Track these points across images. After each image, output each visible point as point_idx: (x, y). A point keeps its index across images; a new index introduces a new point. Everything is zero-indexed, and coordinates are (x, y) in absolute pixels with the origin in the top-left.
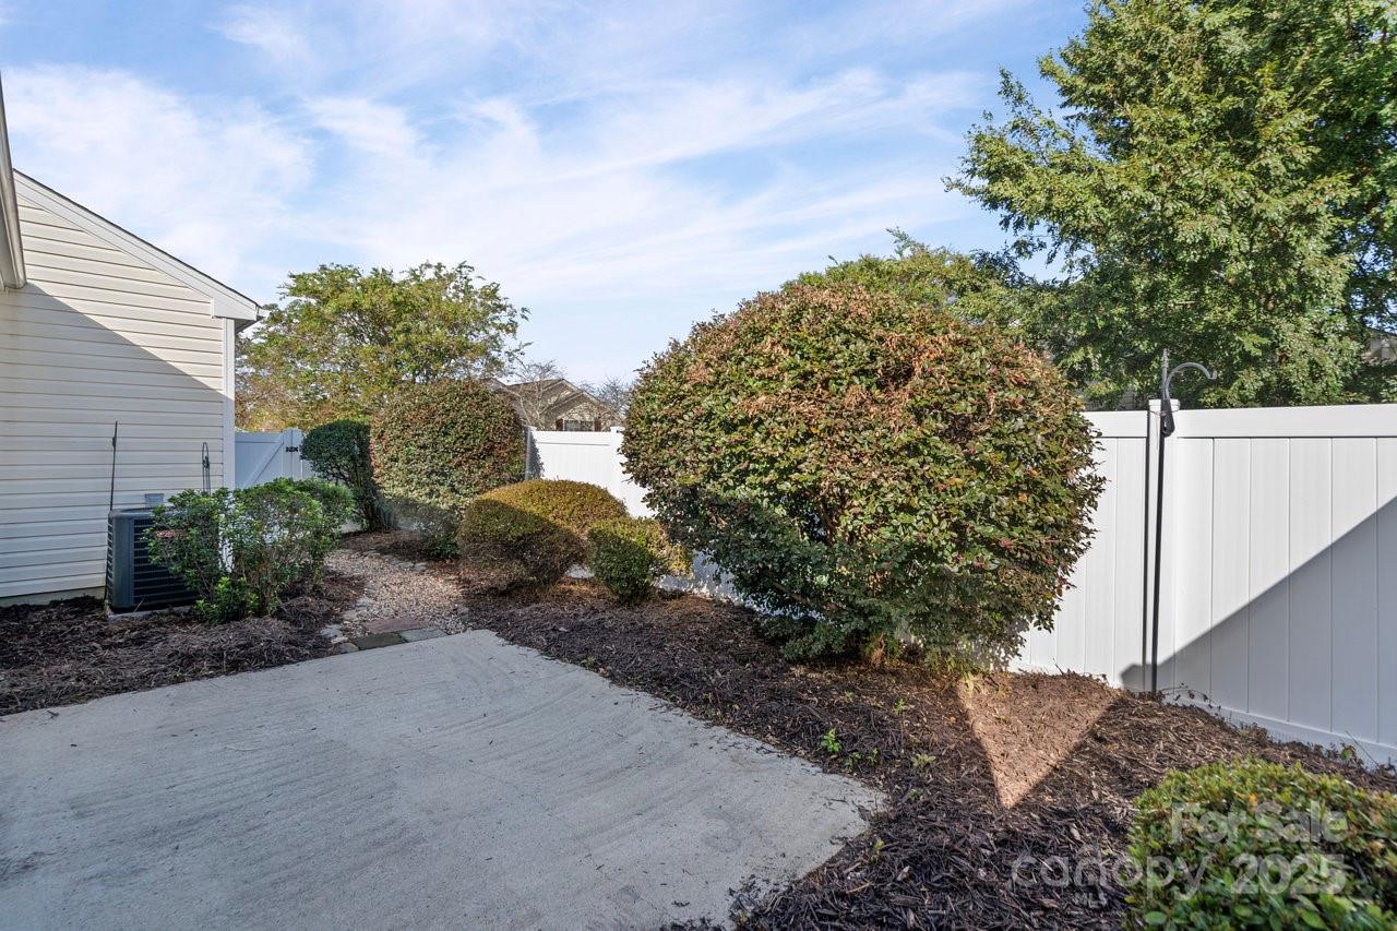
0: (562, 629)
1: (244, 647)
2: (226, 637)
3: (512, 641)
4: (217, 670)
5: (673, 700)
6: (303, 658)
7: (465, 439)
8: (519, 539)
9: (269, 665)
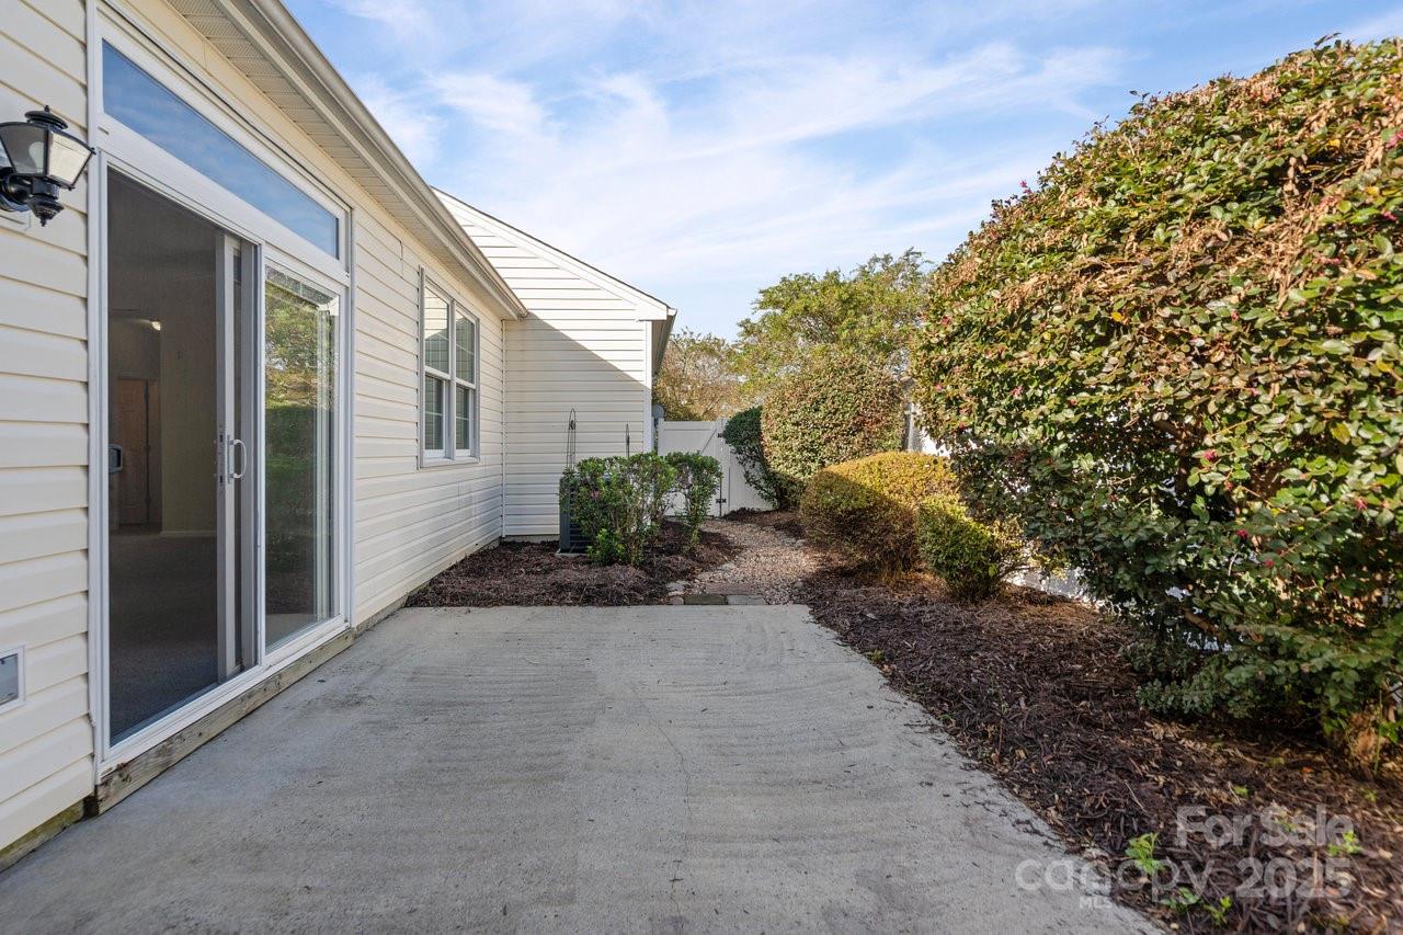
0: (869, 615)
1: (599, 586)
2: (592, 576)
3: (819, 619)
4: (576, 602)
5: (946, 721)
6: (638, 603)
7: (834, 414)
8: (850, 513)
9: (610, 603)
